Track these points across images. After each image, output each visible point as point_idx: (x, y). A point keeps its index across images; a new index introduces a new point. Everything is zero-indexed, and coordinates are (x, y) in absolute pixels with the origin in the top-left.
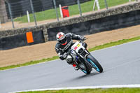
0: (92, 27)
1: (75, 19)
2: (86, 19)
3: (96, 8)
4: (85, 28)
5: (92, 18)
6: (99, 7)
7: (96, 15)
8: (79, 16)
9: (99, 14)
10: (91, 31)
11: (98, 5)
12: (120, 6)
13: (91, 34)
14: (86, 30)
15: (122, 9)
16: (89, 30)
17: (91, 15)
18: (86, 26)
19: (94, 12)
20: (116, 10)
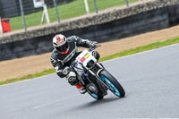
0: (40, 45)
1: (18, 35)
2: (32, 35)
3: (45, 22)
4: (31, 47)
5: (40, 34)
6: (48, 21)
7: (44, 30)
8: (23, 31)
9: (49, 28)
10: (38, 50)
11: (47, 17)
12: (76, 19)
13: (38, 54)
14: (31, 50)
15: (77, 22)
16: (36, 49)
17: (38, 31)
18: (32, 44)
19: (42, 27)
20: (71, 24)
